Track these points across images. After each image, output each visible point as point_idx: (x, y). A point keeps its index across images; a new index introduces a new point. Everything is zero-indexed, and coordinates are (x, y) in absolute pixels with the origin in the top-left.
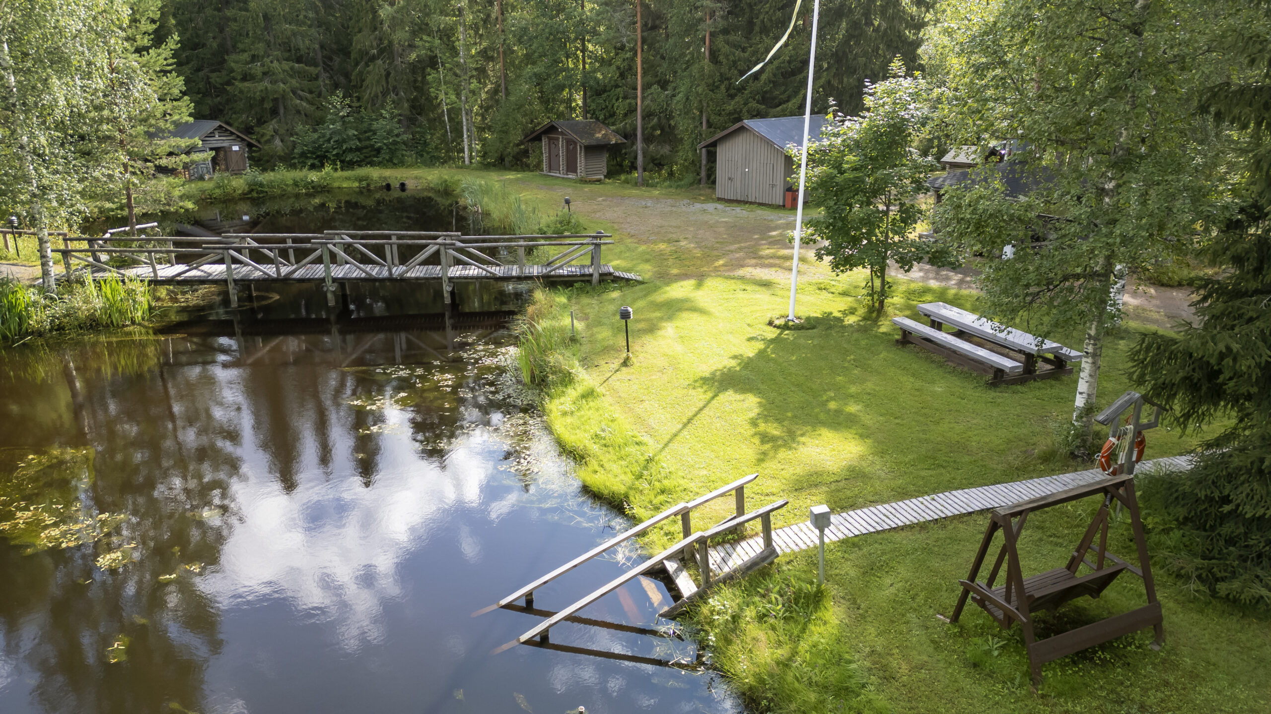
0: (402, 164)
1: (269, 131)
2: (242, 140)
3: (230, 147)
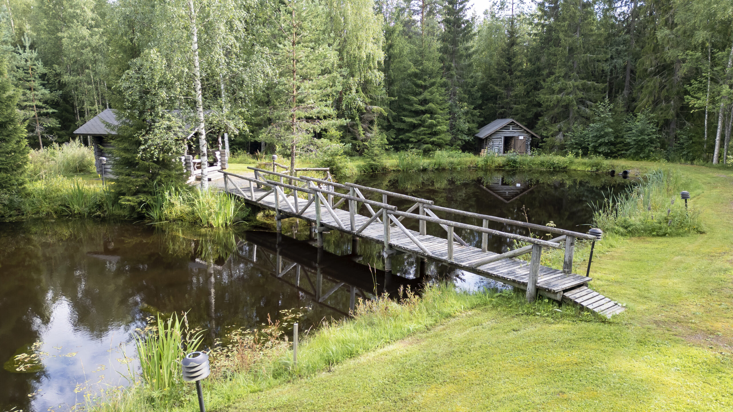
1: (555, 128)
2: (528, 132)
3: (518, 137)
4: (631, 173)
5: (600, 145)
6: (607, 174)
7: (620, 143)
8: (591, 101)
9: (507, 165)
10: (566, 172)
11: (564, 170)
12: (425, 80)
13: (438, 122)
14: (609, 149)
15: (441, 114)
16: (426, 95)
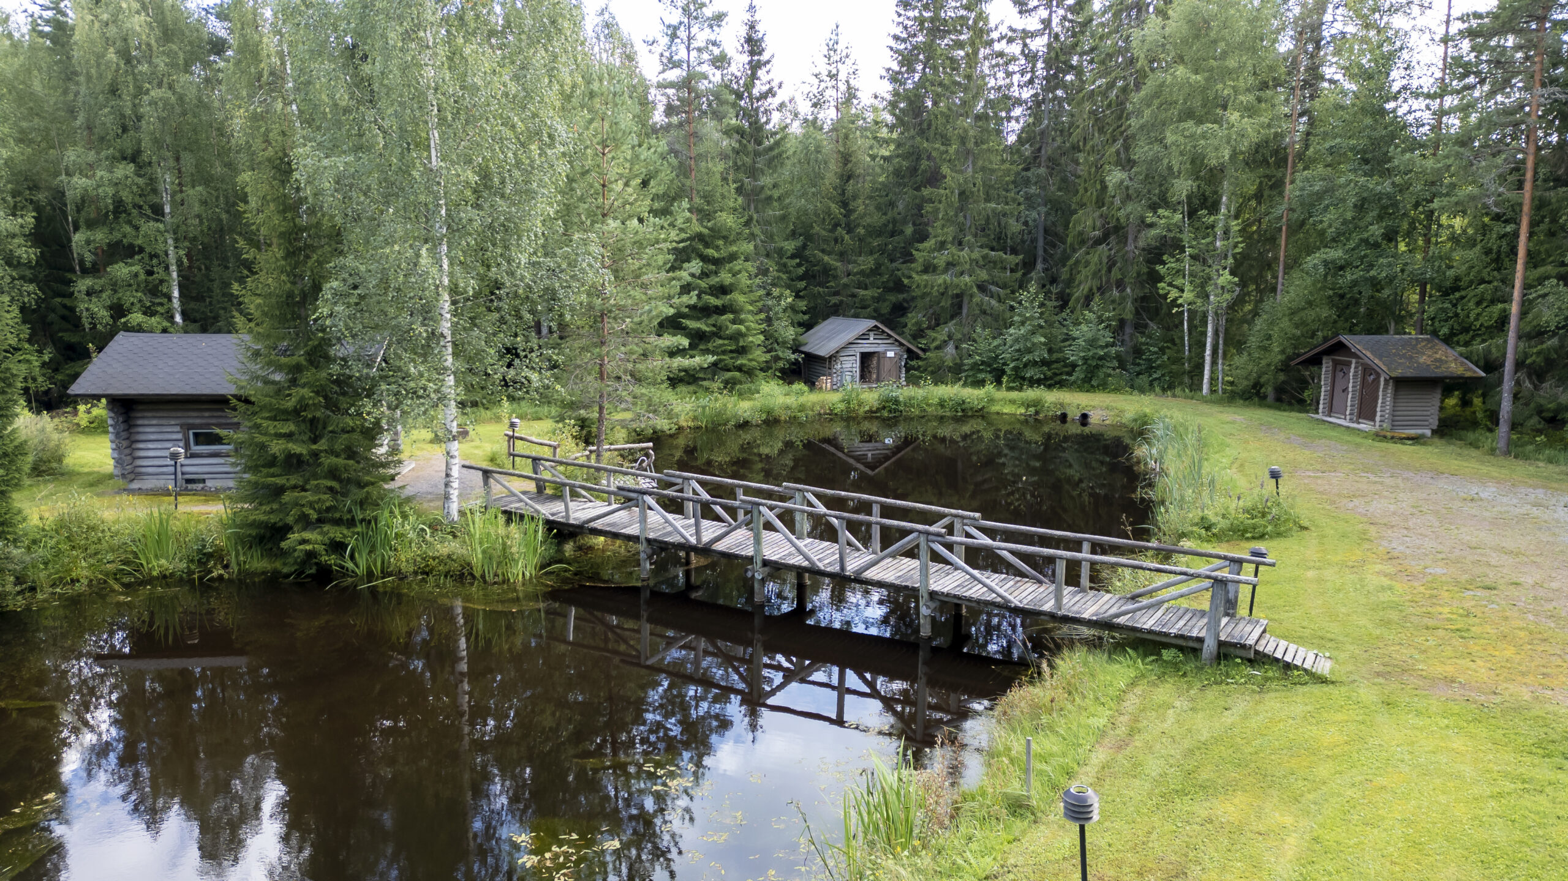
0: (1103, 387)
1: (941, 334)
2: (901, 344)
3: (885, 353)
4: (1095, 418)
5: (1025, 365)
6: (1054, 418)
7: (1057, 361)
8: (997, 285)
9: (884, 408)
10: (983, 417)
11: (980, 414)
12: (717, 249)
13: (748, 328)
14: (1042, 372)
15: (749, 312)
16: (725, 277)
